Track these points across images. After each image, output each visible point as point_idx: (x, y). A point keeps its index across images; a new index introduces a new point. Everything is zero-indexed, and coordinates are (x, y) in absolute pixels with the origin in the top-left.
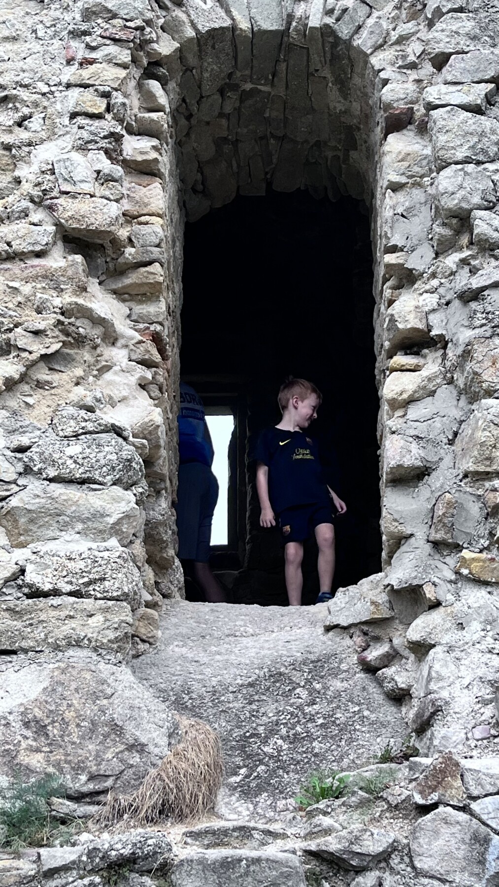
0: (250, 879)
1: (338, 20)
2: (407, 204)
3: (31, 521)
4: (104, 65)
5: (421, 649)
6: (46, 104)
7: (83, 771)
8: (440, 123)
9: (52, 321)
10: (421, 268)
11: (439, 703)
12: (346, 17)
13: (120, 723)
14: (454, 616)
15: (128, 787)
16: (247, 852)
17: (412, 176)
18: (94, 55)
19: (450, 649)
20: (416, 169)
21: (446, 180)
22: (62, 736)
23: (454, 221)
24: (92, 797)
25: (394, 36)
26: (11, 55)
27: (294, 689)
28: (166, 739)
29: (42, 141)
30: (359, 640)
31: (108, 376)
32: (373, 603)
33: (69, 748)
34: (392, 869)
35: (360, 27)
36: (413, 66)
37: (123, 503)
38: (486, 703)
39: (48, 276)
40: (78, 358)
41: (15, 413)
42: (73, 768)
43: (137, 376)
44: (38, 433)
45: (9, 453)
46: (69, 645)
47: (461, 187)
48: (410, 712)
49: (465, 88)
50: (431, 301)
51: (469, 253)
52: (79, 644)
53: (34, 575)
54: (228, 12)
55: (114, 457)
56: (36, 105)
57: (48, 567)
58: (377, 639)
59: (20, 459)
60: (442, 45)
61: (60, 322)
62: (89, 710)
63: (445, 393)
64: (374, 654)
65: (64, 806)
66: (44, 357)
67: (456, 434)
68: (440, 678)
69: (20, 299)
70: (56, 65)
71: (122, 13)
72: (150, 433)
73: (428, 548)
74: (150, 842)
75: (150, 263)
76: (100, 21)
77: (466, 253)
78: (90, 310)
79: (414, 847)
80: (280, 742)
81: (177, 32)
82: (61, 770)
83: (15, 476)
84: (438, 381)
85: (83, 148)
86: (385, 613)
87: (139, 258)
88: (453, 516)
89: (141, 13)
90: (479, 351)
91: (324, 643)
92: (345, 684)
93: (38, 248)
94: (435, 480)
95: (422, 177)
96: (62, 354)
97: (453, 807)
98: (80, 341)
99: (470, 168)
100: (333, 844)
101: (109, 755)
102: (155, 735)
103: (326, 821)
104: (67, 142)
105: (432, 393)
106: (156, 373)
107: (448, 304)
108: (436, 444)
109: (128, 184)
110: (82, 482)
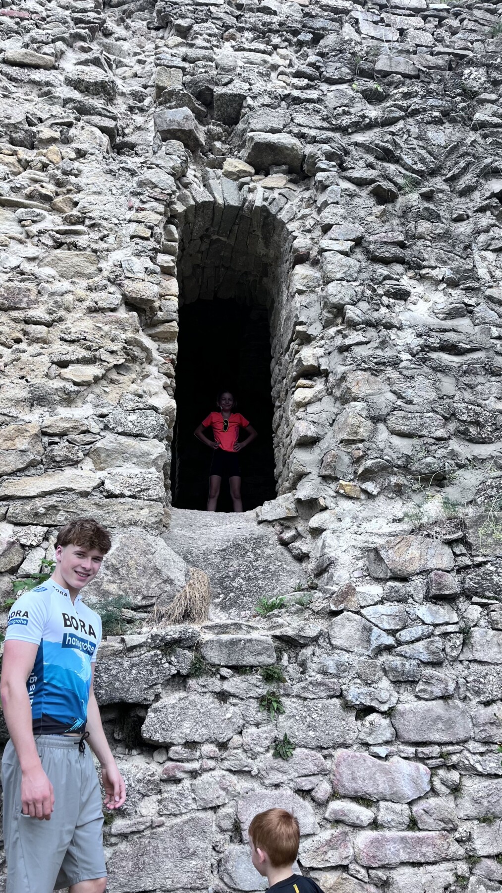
0: (246, 651)
1: (270, 204)
2: (308, 301)
3: (108, 456)
4: (150, 212)
5: (317, 532)
6: (117, 229)
7: (139, 593)
8: (328, 259)
9: (121, 347)
10: (315, 334)
11: (332, 559)
12: (275, 203)
13: (160, 568)
14: (336, 515)
15: (163, 603)
16: (240, 635)
17: (309, 287)
18: (144, 206)
19: (334, 532)
20: (311, 283)
21: (332, 288)
22: (127, 574)
23: (335, 310)
24: (145, 608)
25: (299, 215)
26: (97, 202)
27: (246, 553)
28: (184, 577)
29: (114, 250)
30: (278, 528)
31: (147, 380)
32: (287, 508)
33: (132, 581)
34: (319, 645)
35: (281, 209)
36: (309, 231)
37: (159, 449)
38: (359, 559)
39: (118, 322)
40: (133, 368)
41: (98, 396)
42: (134, 592)
43: (163, 381)
44: (112, 407)
45: (95, 417)
46: (130, 524)
47: (340, 292)
48: (310, 566)
49: (340, 242)
50: (321, 351)
51: (341, 327)
52: (135, 524)
53: (110, 485)
54: (212, 193)
55: (155, 423)
56: (111, 230)
57: (117, 481)
58: (288, 528)
59: (101, 421)
60: (328, 220)
61: (125, 348)
62: (142, 560)
63: (327, 400)
64: (287, 535)
65: (129, 614)
66: (116, 366)
67: (334, 421)
68: (330, 547)
69: (102, 333)
70: (123, 209)
71: (160, 185)
72: (170, 413)
73: (319, 479)
74: (189, 631)
75: (171, 321)
76: (148, 188)
77: (340, 327)
78: (141, 342)
79: (332, 633)
80: (241, 580)
81: (185, 201)
82: (127, 594)
83: (99, 431)
84: (324, 393)
85: (138, 255)
86: (294, 514)
87: (165, 318)
88: (335, 462)
89: (170, 187)
90: (350, 377)
91: (259, 530)
92: (272, 551)
93: (112, 306)
94: (323, 444)
95: (315, 287)
96: (125, 366)
97: (352, 612)
98: (134, 359)
99: (344, 283)
100: (290, 632)
101: (153, 586)
102: (178, 575)
103: (280, 620)
104: (129, 251)
105: (320, 400)
106: (172, 381)
107: (329, 353)
108: (323, 426)
109: (159, 277)
110: (136, 436)
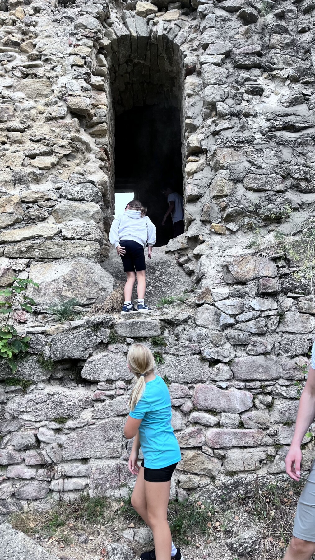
0: (141, 328)
1: (168, 32)
2: (193, 101)
3: (63, 214)
4: (83, 46)
5: (198, 257)
6: (62, 61)
7: (85, 297)
8: (206, 69)
9: (67, 142)
10: (198, 124)
11: (204, 273)
12: (171, 31)
13: (97, 282)
14: (209, 245)
15: (100, 302)
16: (141, 320)
17: (194, 92)
18: (79, 43)
19: (208, 256)
20: (197, 89)
21: (208, 91)
22: (77, 286)
23: (210, 106)
24: (88, 305)
25: (189, 39)
26: (49, 43)
27: (156, 271)
28: (113, 287)
29: (61, 76)
30: (177, 255)
31: (88, 164)
32: (182, 243)
33: (80, 290)
34: (188, 324)
35: (176, 35)
36: (195, 50)
37: (95, 208)
38: (219, 272)
39: (65, 126)
40: (77, 156)
41: (55, 176)
42: (81, 296)
43: (99, 164)
44: (64, 183)
45: (54, 190)
46: (78, 256)
47: (213, 93)
48: (194, 278)
49: (214, 56)
50: (202, 136)
51: (215, 118)
52: (81, 256)
53: (65, 232)
54: (128, 29)
55: (91, 191)
56: (58, 62)
57: (69, 230)
58: (183, 255)
59: (58, 192)
60: (206, 40)
61: (70, 143)
62: (86, 277)
63: (207, 170)
64: (182, 260)
65: (78, 308)
66: (65, 156)
67: (210, 183)
68: (204, 266)
69: (55, 134)
70: (65, 47)
71: (89, 27)
72: (104, 184)
73: (200, 223)
74: (108, 317)
75: (102, 123)
76: (81, 29)
77: (214, 118)
78: (81, 139)
79: (196, 317)
80: (151, 288)
81: (110, 36)
82: (77, 297)
83: (56, 198)
84: (204, 165)
85: (76, 78)
86: (186, 246)
87: (98, 121)
88: (209, 211)
89: (96, 27)
90: (219, 153)
91: (165, 257)
92: (173, 270)
93: (61, 116)
94: (203, 200)
95: (199, 91)
96: (72, 155)
97: (209, 304)
98: (78, 150)
99: (216, 86)
100: (169, 317)
101: (93, 292)
102: (109, 285)
103: (167, 310)
104: (70, 76)
105: (202, 170)
106: (105, 163)
107: (208, 137)
108: (203, 187)
109: (93, 93)
110: (80, 200)
